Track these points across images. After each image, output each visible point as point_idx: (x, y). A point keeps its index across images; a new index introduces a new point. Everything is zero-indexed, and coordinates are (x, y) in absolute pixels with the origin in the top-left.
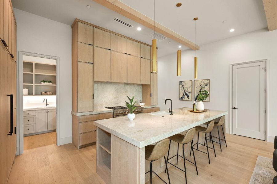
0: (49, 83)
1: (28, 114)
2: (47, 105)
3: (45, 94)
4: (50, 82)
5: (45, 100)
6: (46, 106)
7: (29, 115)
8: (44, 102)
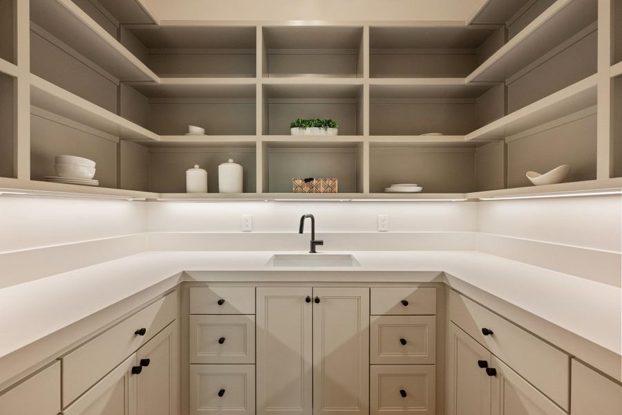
0: (322, 129)
1: (221, 302)
2: (317, 247)
3: (306, 188)
4: (328, 124)
5: (308, 221)
6: (313, 250)
7: (223, 309)
8: (301, 231)
